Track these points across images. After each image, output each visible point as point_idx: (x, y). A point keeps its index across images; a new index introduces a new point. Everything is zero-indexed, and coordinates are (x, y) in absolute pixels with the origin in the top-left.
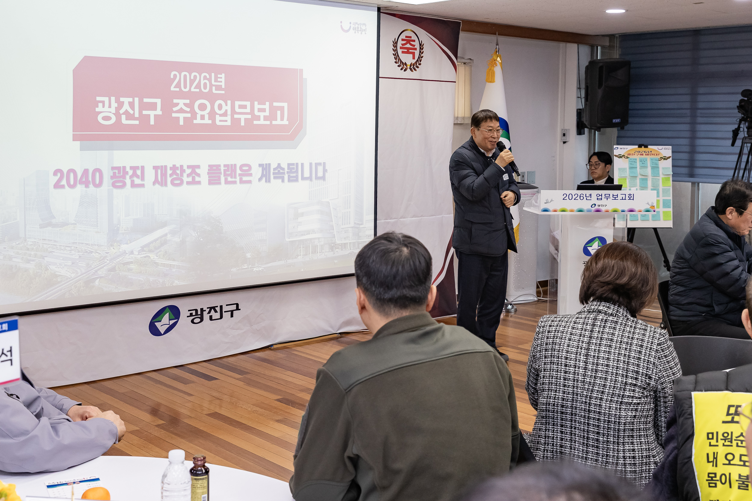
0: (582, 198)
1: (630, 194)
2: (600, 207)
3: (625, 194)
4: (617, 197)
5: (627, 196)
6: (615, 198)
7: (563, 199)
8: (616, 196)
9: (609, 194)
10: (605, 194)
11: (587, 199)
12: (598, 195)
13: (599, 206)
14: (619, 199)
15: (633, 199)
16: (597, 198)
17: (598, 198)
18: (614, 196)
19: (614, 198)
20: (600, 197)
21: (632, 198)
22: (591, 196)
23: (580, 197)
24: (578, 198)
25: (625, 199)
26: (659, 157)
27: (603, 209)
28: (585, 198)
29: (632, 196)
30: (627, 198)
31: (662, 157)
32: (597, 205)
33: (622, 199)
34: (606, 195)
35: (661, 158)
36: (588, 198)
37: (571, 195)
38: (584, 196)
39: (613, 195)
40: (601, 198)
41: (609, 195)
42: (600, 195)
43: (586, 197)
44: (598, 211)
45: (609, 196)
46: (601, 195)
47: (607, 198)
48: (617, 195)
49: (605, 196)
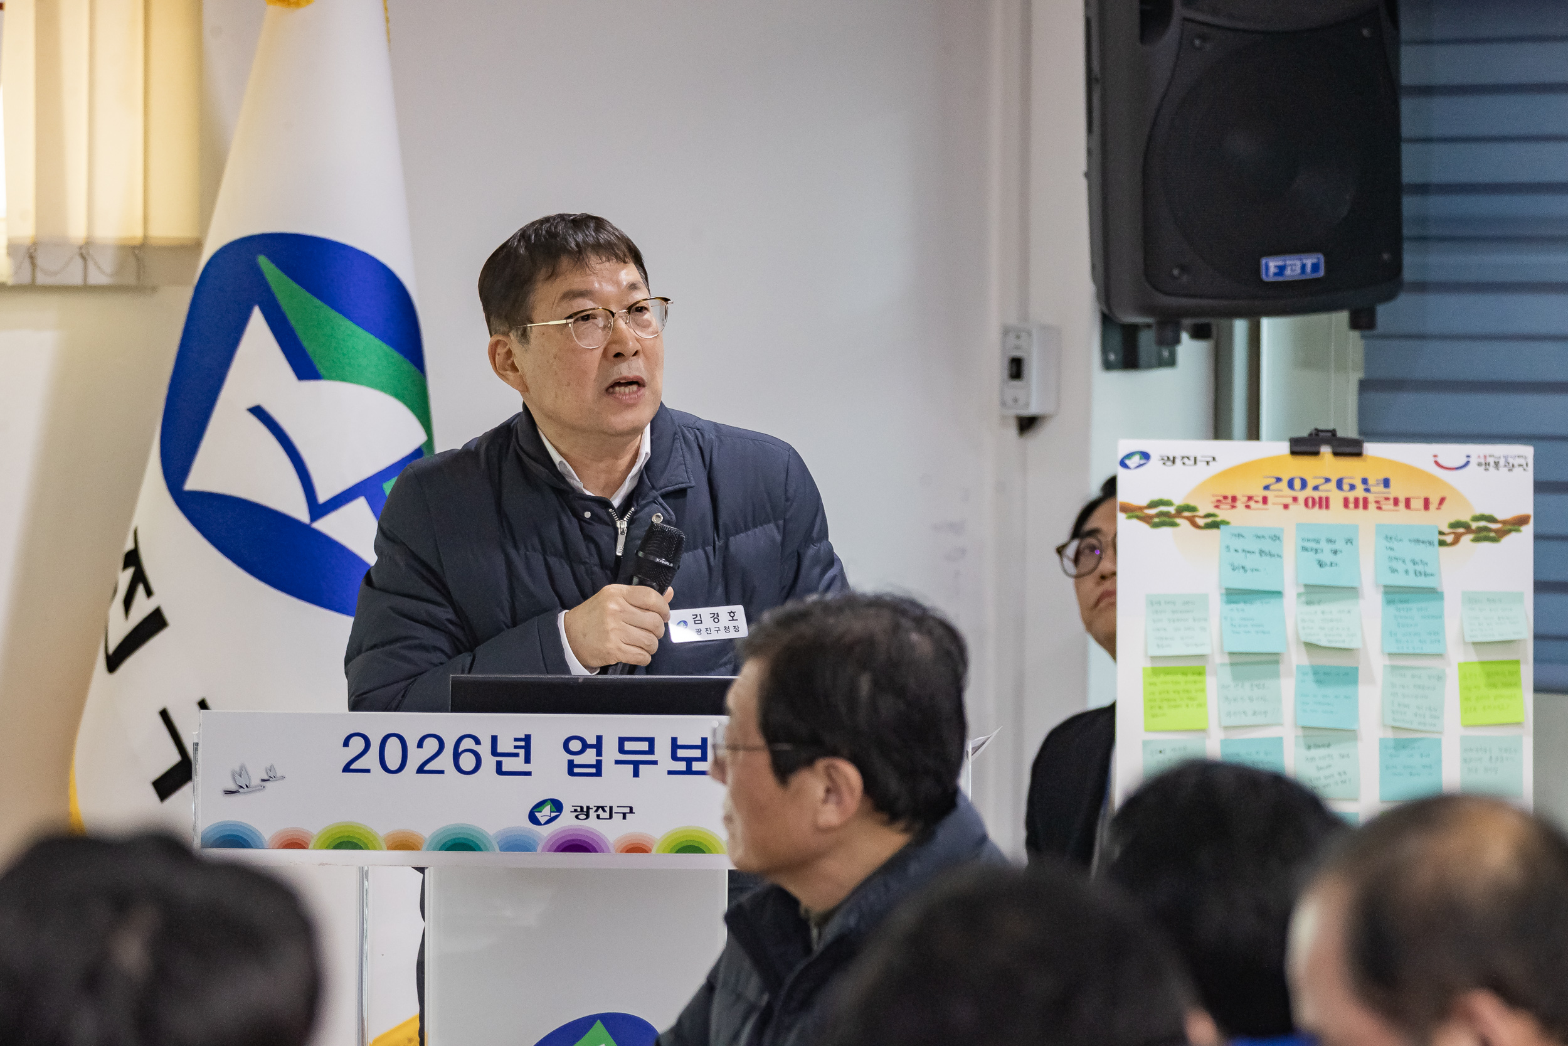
0: (467, 761)
2: (594, 824)
6: (689, 761)
7: (348, 769)
8: (696, 754)
9: (651, 741)
10: (622, 741)
11: (500, 771)
12: (575, 746)
13: (584, 812)
16: (571, 764)
17: (578, 760)
18: (680, 753)
19: (682, 766)
20: (590, 756)
22: (527, 749)
23: (457, 755)
24: (445, 761)
26: (1441, 519)
27: (612, 832)
28: (489, 761)
31: (1465, 517)
32: (567, 809)
34: (628, 746)
35: (1455, 525)
36: (509, 764)
37: (393, 742)
38: (485, 750)
39: (674, 746)
40: (598, 765)
41: (644, 746)
42: (585, 746)
43: (494, 753)
44: (580, 846)
45: (651, 752)
46: (597, 747)
47: (637, 763)
48: (702, 748)
49: (622, 750)
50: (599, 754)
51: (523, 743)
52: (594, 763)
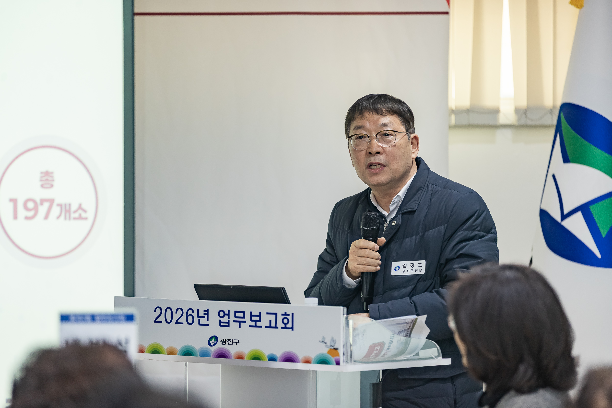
0: (190, 319)
1: (286, 314)
2: (227, 347)
3: (276, 314)
4: (260, 321)
5: (280, 318)
6: (256, 321)
7: (155, 321)
8: (258, 319)
9: (244, 313)
10: (236, 312)
11: (199, 323)
12: (222, 314)
13: (224, 341)
14: (264, 327)
15: (292, 328)
16: (220, 322)
17: (222, 320)
18: (254, 318)
19: (253, 324)
20: (225, 319)
21: (289, 325)
22: (207, 314)
23: (187, 317)
24: (183, 320)
25: (276, 327)
27: (232, 350)
28: (196, 319)
29: (290, 318)
30: (280, 324)
32: (219, 340)
33: (270, 327)
36: (202, 321)
37: (169, 310)
38: (195, 315)
39: (252, 315)
40: (228, 322)
41: (242, 315)
42: (225, 314)
43: (198, 316)
44: (222, 355)
45: (244, 317)
46: (228, 315)
47: (240, 322)
48: (260, 316)
49: (236, 317)
50: (229, 318)
51: (206, 313)
52: (227, 321)
